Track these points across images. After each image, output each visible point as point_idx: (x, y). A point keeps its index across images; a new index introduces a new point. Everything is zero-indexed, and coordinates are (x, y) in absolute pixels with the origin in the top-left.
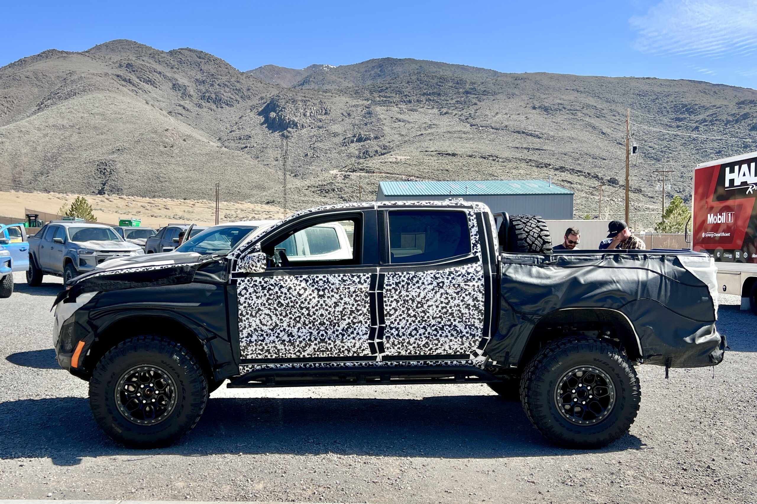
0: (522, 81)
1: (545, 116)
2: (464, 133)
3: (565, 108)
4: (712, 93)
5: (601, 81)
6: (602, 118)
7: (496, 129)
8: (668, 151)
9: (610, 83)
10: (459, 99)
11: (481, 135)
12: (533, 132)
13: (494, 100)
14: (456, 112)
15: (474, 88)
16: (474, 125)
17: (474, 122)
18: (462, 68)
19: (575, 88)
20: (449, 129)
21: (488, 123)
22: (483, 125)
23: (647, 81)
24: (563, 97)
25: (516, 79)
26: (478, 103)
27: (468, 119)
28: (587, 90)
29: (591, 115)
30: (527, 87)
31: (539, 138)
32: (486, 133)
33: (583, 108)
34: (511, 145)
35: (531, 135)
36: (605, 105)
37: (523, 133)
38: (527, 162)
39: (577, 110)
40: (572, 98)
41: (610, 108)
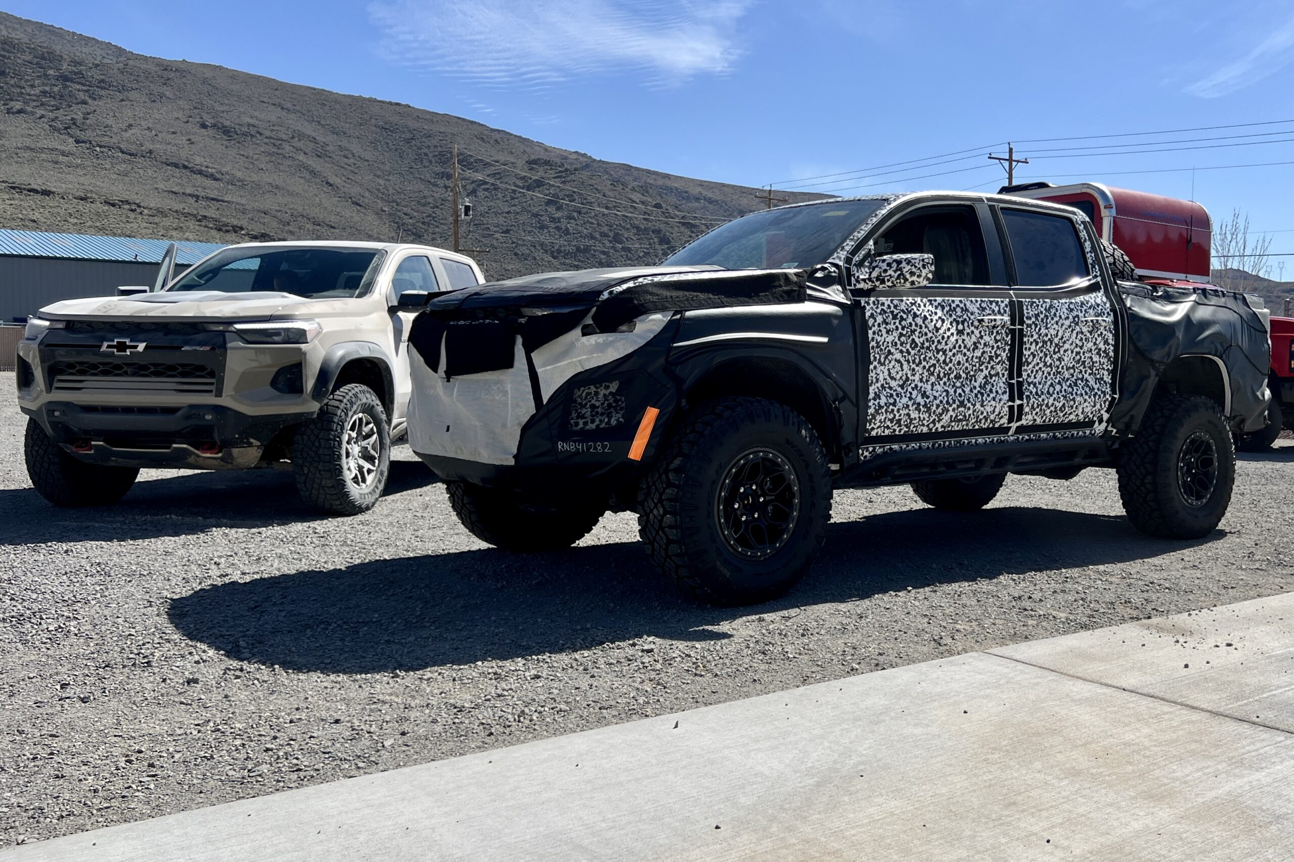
0: (178, 74)
1: (225, 143)
2: (63, 154)
3: (261, 134)
4: (492, 142)
5: (322, 98)
6: (327, 159)
7: (131, 155)
8: (432, 222)
9: (336, 101)
10: (47, 89)
11: (100, 161)
12: (203, 168)
13: (122, 100)
14: (42, 112)
15: (80, 73)
16: (83, 142)
17: (82, 136)
18: (50, 31)
19: (277, 101)
20: (28, 142)
21: (112, 140)
22: (103, 144)
23: (397, 108)
24: (256, 114)
25: (166, 70)
26: (90, 101)
27: (69, 128)
28: (298, 108)
29: (307, 151)
30: (188, 86)
31: (216, 179)
32: (109, 160)
33: (293, 137)
34: (161, 186)
35: (200, 172)
36: (331, 138)
37: (185, 167)
38: (199, 221)
39: (282, 140)
40: (273, 118)
41: (339, 143)
